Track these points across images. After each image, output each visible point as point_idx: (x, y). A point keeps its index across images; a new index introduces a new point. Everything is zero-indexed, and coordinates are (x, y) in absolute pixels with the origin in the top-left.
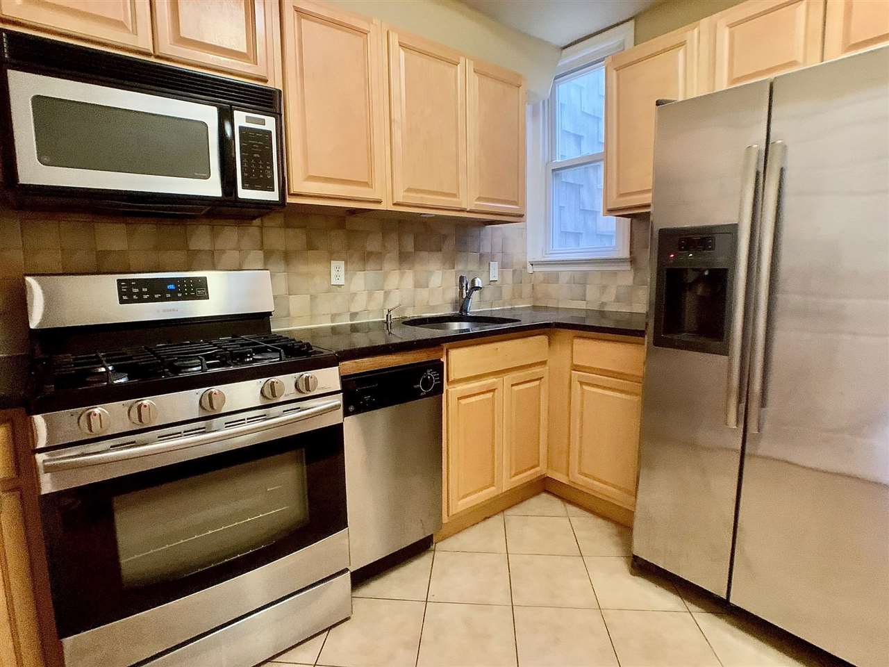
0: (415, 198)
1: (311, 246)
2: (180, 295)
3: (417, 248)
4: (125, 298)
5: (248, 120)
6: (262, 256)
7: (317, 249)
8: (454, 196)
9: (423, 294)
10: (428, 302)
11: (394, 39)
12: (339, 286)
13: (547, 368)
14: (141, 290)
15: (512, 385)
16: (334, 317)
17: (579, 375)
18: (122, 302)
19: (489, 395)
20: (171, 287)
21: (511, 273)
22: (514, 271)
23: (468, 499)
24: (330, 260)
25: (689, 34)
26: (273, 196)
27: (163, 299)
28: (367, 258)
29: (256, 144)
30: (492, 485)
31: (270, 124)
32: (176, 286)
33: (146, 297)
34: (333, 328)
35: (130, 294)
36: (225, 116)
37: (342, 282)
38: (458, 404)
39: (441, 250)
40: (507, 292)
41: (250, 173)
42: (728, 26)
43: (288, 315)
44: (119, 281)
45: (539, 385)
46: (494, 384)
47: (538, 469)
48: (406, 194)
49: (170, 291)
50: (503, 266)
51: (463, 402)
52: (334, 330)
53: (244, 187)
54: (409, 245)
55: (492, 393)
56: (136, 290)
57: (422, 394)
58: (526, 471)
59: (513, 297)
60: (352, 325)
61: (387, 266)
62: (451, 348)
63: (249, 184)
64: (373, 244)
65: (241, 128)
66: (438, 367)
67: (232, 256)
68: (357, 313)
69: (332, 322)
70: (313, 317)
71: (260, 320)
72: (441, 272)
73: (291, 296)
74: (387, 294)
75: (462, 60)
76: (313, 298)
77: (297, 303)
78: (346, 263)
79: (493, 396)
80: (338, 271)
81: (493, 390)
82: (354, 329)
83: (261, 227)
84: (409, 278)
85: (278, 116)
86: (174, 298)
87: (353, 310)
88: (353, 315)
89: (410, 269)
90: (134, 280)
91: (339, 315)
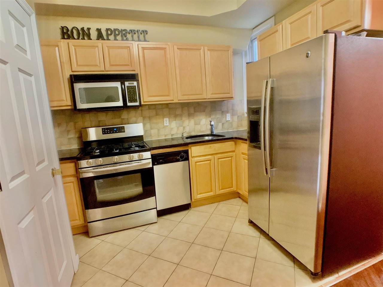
0: (186, 97)
1: (157, 114)
2: (117, 131)
3: (195, 112)
4: (104, 133)
5: (129, 84)
6: (142, 119)
7: (159, 115)
8: (201, 94)
9: (198, 127)
10: (200, 130)
11: (176, 47)
12: (167, 126)
13: (235, 153)
14: (107, 131)
15: (218, 159)
16: (165, 136)
17: (243, 156)
18: (103, 134)
19: (209, 162)
20: (115, 129)
21: (237, 117)
22: (238, 116)
23: (201, 195)
24: (163, 118)
25: (278, 27)
26: (137, 104)
27: (113, 133)
28: (176, 116)
29: (132, 90)
30: (211, 191)
31: (135, 83)
32: (116, 129)
33: (109, 132)
34: (165, 139)
35: (105, 132)
36: (123, 83)
37: (168, 124)
38: (196, 164)
39: (205, 112)
40: (235, 125)
41: (130, 98)
42: (289, 24)
43: (151, 136)
44: (102, 129)
45: (231, 159)
46: (210, 158)
47: (232, 188)
48: (182, 97)
49: (115, 131)
50: (233, 115)
51: (198, 163)
52: (166, 140)
53: (129, 102)
54: (192, 111)
55: (210, 161)
56: (106, 131)
57: (180, 160)
58: (226, 189)
59: (238, 126)
60: (172, 138)
61: (184, 118)
62: (192, 146)
63: (131, 101)
64: (178, 112)
65: (127, 86)
66: (187, 152)
67: (133, 119)
68: (173, 134)
69: (165, 137)
70: (159, 136)
71: (140, 138)
72: (205, 119)
73: (152, 130)
74: (184, 128)
75: (202, 48)
76: (158, 130)
77: (154, 132)
78: (169, 119)
79: (210, 162)
80: (166, 122)
81: (210, 160)
82: (172, 139)
83: (142, 110)
84: (192, 122)
85: (138, 81)
86: (116, 132)
87: (172, 133)
88: (172, 135)
89: (192, 119)
90: (106, 128)
91: (167, 135)
